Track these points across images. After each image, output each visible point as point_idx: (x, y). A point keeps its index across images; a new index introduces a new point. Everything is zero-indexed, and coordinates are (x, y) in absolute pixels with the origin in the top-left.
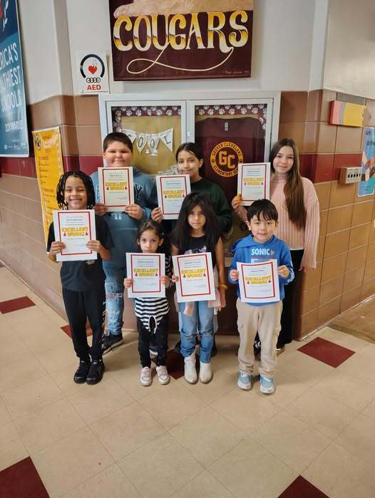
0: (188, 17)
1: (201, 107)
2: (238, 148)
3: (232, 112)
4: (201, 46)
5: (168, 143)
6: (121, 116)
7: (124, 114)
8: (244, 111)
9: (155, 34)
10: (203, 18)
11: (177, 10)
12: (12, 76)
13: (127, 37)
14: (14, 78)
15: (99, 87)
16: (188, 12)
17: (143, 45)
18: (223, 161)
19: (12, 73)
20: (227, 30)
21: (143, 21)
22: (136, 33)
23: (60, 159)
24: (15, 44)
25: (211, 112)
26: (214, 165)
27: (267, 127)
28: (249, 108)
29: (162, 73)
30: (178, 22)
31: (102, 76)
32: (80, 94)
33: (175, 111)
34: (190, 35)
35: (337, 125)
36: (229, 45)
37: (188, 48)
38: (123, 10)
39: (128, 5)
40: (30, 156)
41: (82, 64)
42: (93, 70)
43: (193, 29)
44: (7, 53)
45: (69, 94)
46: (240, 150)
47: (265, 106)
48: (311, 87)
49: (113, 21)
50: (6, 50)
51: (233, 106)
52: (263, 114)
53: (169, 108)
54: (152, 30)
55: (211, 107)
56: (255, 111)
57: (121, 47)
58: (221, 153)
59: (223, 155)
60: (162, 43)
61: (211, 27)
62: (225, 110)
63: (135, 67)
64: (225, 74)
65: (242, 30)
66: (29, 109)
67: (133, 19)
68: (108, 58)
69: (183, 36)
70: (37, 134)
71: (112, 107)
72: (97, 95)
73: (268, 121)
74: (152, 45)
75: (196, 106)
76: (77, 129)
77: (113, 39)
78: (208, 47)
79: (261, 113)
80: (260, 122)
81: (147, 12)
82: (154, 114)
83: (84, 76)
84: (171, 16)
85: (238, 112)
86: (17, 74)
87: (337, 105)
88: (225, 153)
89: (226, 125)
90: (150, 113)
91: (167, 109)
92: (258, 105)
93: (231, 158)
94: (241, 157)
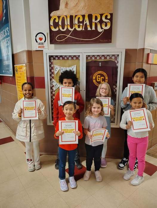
0: (84, 16)
1: (89, 56)
2: (105, 74)
3: (103, 58)
4: (89, 29)
6: (53, 60)
7: (54, 59)
8: (108, 58)
9: (69, 23)
10: (90, 17)
11: (78, 13)
12: (6, 41)
13: (56, 25)
14: (7, 42)
15: (43, 47)
16: (84, 14)
17: (63, 28)
18: (99, 80)
19: (7, 40)
20: (101, 22)
21: (63, 18)
22: (60, 23)
23: (26, 78)
24: (8, 28)
25: (93, 58)
26: (94, 81)
27: (119, 65)
28: (111, 56)
29: (71, 41)
30: (79, 18)
31: (45, 42)
32: (35, 50)
33: (77, 58)
34: (84, 24)
35: (151, 64)
36: (102, 28)
37: (83, 30)
38: (55, 13)
39: (57, 11)
40: (13, 76)
41: (36, 37)
42: (41, 39)
43: (86, 21)
44: (4, 32)
45: (30, 50)
47: (118, 55)
48: (139, 47)
49: (50, 18)
50: (4, 30)
51: (103, 56)
52: (117, 59)
53: (75, 56)
54: (68, 22)
55: (93, 56)
56: (113, 58)
57: (53, 29)
58: (98, 76)
59: (99, 77)
60: (72, 28)
61: (94, 20)
62: (100, 57)
63: (60, 38)
64: (100, 41)
65: (107, 22)
66: (13, 56)
67: (59, 17)
68: (47, 34)
69: (81, 24)
70: (16, 67)
71: (49, 56)
72: (43, 50)
73: (120, 62)
74: (67, 28)
75: (86, 55)
76: (33, 65)
77: (50, 26)
78: (92, 29)
80: (116, 63)
81: (65, 14)
82: (68, 59)
83: (37, 42)
84: (76, 16)
85: (105, 58)
86: (8, 40)
87: (151, 55)
88: (100, 76)
89: (100, 64)
90: (66, 58)
91: (74, 57)
92: (114, 55)
93: (102, 78)
94: (107, 78)
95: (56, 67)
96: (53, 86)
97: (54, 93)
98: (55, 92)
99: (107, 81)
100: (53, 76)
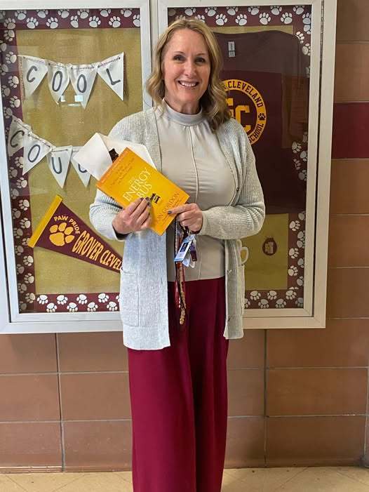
1: (180, 11)
2: (255, 91)
3: (242, 20)
5: (113, 83)
7: (21, 26)
8: (265, 19)
28: (276, 12)
33: (128, 19)
46: (259, 95)
47: (308, 9)
51: (243, 10)
52: (303, 25)
53: (115, 12)
55: (200, 11)
56: (287, 19)
62: (228, 16)
73: (315, 39)
75: (169, 9)
79: (298, 22)
80: (298, 41)
82: (84, 24)
85: (253, 21)
88: (231, 101)
89: (231, 46)
90: (75, 24)
91: (111, 16)
92: (292, 6)
93: (242, 112)
94: (261, 110)
95: (30, 64)
96: (20, 153)
97: (24, 184)
98: (30, 178)
99: (264, 122)
100: (18, 103)
